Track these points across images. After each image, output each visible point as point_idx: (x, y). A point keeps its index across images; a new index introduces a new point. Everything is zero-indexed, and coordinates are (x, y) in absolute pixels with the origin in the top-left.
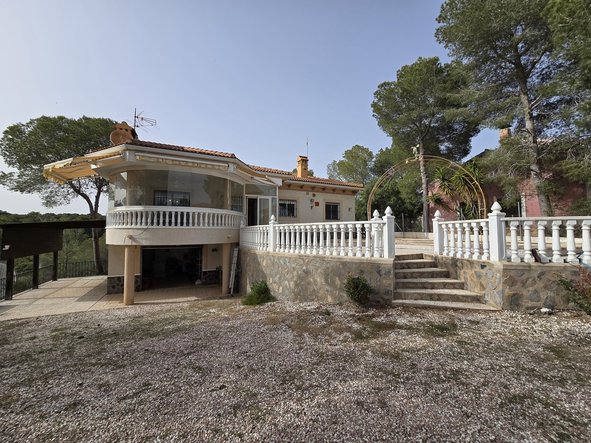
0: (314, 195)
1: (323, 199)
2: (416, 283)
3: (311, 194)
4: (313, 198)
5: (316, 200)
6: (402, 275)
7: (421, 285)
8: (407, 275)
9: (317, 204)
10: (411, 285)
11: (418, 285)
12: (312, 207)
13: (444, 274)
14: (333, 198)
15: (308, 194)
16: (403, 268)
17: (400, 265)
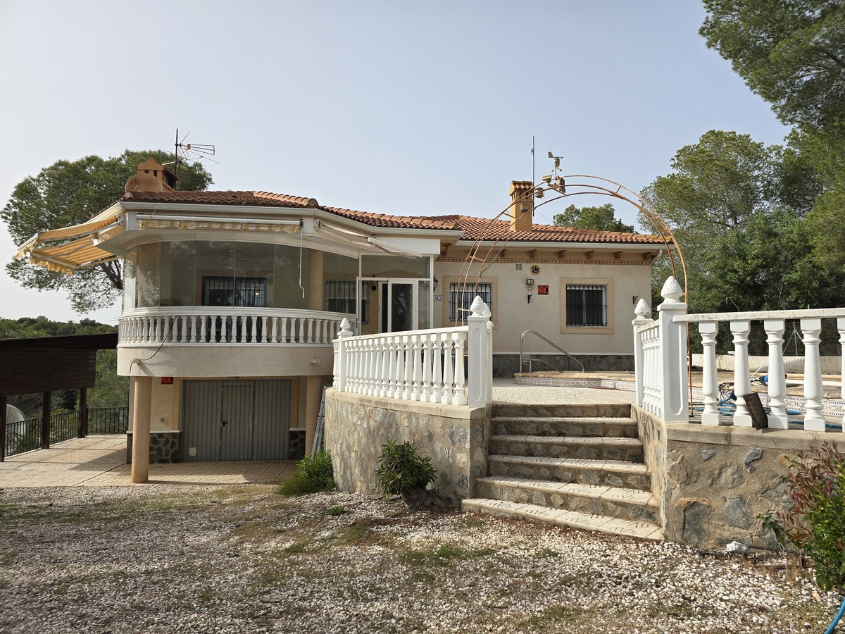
0: (535, 270)
1: (557, 277)
2: (538, 467)
3: (527, 267)
4: (531, 276)
5: (540, 280)
6: (523, 448)
7: (548, 473)
8: (535, 448)
9: (544, 290)
10: (525, 470)
11: (542, 470)
12: (529, 297)
13: (629, 452)
14: (585, 275)
15: (519, 268)
16: (544, 434)
17: (534, 426)
